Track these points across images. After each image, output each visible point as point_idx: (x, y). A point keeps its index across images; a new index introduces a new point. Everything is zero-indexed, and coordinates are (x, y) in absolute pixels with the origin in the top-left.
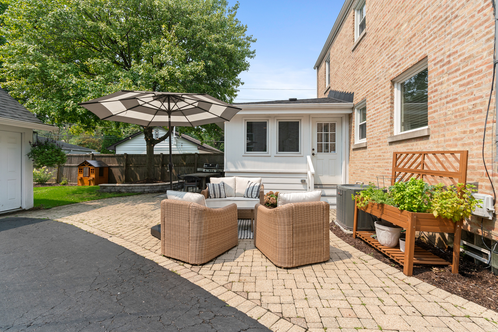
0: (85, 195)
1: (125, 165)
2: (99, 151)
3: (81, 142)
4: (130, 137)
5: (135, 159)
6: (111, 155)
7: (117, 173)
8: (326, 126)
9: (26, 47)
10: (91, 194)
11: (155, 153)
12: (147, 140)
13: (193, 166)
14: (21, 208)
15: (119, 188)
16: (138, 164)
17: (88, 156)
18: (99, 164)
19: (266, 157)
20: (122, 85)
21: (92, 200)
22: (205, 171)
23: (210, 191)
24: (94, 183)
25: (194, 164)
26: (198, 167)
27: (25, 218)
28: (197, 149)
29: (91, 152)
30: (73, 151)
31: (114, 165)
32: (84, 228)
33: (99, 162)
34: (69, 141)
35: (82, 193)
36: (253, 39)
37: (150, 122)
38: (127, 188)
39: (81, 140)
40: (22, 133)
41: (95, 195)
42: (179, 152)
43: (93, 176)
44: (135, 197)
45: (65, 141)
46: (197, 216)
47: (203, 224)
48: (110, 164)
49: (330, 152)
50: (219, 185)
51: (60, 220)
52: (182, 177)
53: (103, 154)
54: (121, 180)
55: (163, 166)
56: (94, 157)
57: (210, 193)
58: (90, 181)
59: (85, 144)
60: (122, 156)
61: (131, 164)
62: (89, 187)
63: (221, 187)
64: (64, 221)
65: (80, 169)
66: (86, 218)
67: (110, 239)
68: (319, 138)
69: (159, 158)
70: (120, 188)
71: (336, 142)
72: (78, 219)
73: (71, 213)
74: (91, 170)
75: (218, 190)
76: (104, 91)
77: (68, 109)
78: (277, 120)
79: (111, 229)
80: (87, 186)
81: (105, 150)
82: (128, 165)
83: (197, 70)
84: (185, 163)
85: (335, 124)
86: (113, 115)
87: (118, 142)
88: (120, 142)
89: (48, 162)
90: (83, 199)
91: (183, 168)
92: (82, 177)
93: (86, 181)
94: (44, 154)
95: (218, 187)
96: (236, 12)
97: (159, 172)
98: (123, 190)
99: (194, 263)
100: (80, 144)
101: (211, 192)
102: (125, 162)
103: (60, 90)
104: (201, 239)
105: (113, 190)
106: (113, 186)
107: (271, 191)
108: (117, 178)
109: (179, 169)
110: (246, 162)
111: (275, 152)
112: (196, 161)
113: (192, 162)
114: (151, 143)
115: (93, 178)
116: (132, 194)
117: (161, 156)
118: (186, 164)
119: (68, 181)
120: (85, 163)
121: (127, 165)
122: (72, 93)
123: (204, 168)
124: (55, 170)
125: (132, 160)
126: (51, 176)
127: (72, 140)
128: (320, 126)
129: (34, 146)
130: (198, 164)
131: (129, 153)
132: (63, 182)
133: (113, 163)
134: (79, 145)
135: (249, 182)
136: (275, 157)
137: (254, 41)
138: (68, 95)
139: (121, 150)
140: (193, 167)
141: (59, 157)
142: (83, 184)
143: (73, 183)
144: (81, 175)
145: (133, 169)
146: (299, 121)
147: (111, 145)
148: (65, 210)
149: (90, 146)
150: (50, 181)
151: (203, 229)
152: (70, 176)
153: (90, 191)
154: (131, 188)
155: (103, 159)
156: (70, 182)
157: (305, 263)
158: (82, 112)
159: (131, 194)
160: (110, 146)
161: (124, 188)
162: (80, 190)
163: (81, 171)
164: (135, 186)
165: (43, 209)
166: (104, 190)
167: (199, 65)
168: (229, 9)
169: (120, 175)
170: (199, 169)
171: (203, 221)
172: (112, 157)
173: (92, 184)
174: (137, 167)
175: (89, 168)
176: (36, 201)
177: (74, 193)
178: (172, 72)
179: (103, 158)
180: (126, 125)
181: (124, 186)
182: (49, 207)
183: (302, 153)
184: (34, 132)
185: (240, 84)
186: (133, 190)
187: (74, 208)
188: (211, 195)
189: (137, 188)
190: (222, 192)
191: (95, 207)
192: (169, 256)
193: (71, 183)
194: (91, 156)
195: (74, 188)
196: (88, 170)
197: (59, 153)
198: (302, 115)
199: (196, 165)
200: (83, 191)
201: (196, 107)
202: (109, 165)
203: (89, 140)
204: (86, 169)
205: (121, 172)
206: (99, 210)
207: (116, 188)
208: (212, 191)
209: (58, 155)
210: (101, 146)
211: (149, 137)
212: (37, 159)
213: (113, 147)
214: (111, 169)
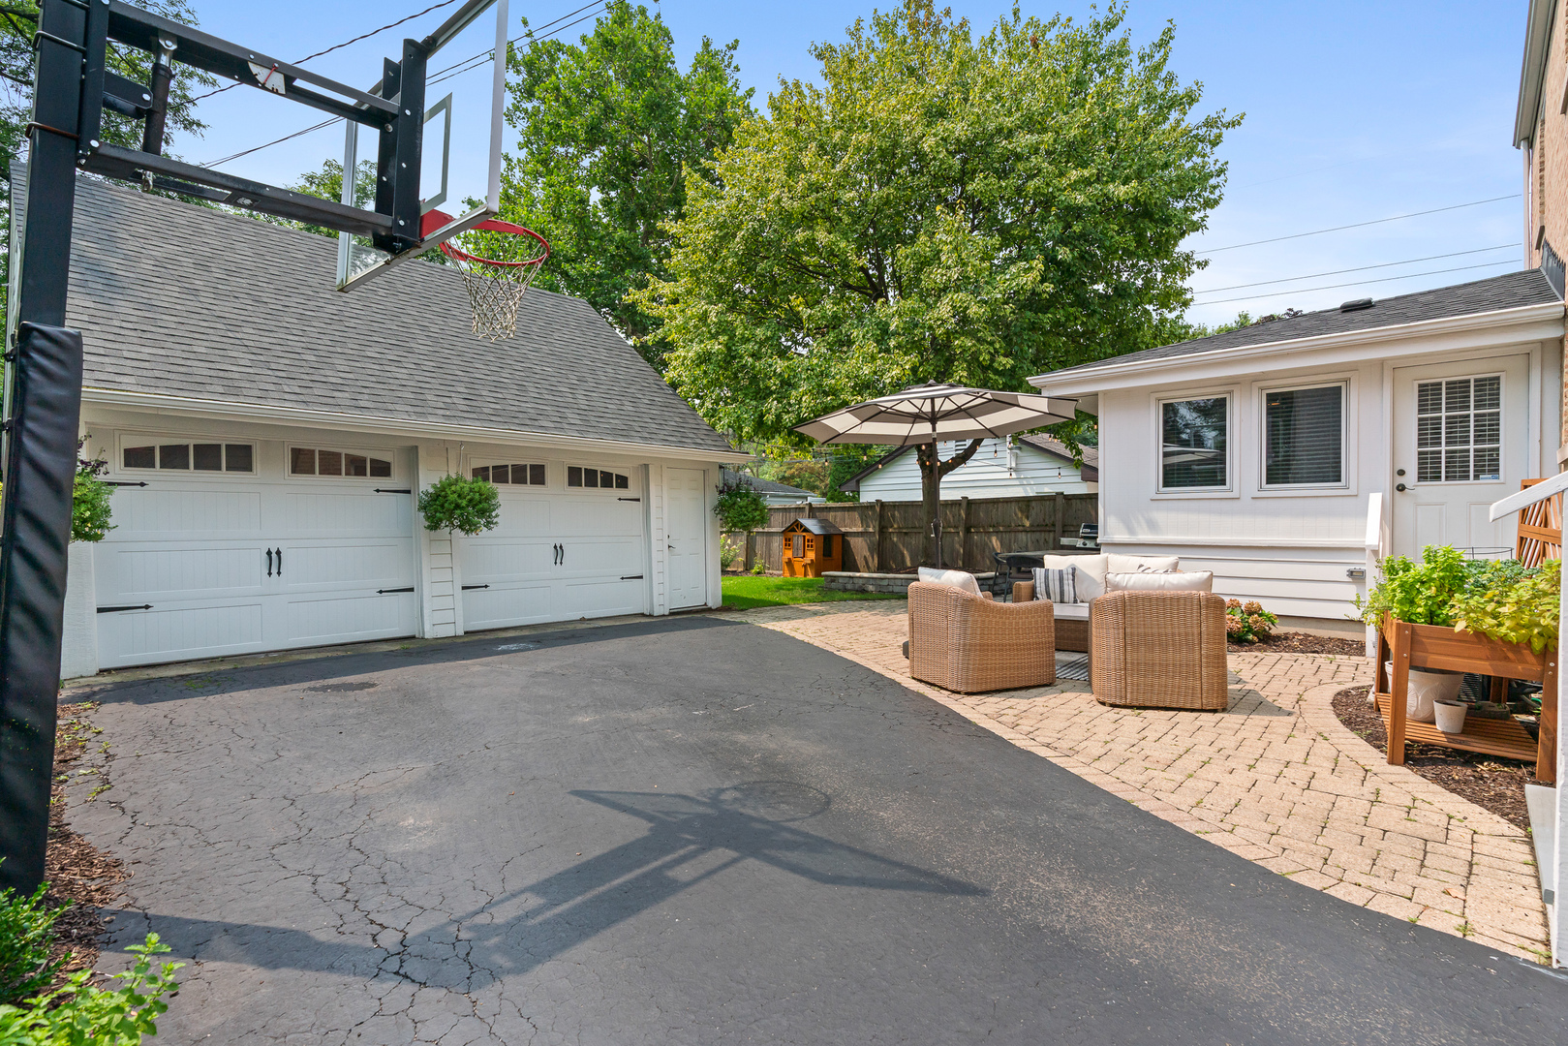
0: (798, 592)
1: (877, 528)
2: (824, 495)
3: (785, 472)
4: (880, 462)
5: (900, 513)
6: (847, 505)
7: (860, 547)
8: (1458, 389)
9: (706, 311)
10: (808, 591)
11: (945, 495)
12: (923, 465)
13: (1050, 531)
14: (705, 605)
15: (861, 581)
16: (907, 528)
17: (800, 509)
18: (822, 527)
19: (1224, 502)
20: (859, 357)
21: (810, 601)
22: (1085, 544)
23: (1038, 585)
24: (813, 571)
25: (1054, 525)
26: (1064, 534)
27: (717, 619)
28: (1079, 479)
29: (806, 498)
30: (772, 496)
31: (854, 530)
32: (799, 637)
33: (824, 523)
34: (760, 469)
35: (792, 589)
36: (1227, 119)
37: (907, 437)
38: (878, 582)
39: (784, 468)
40: (705, 469)
41: (815, 594)
42: (1026, 491)
43: (811, 555)
44: (894, 602)
45: (752, 471)
46: (959, 609)
47: (970, 624)
48: (845, 526)
49: (1476, 477)
50: (1061, 572)
51: (763, 625)
52: (1004, 559)
53: (831, 504)
54: (868, 567)
55: (968, 531)
56: (813, 511)
57: (1038, 589)
58: (805, 566)
59: (793, 477)
60: (870, 506)
61: (892, 526)
62: (803, 579)
63: (1065, 576)
64: (770, 628)
65: (786, 540)
66: (801, 626)
67: (838, 653)
68: (1428, 432)
69: (959, 510)
70: (864, 581)
71: (1502, 445)
72: (790, 627)
73: (778, 619)
74: (808, 541)
75: (1057, 583)
76: (827, 376)
77: (769, 418)
78: (1262, 389)
79: (840, 643)
80: (800, 578)
81: (836, 490)
82: (884, 530)
83: (1025, 284)
84: (1027, 524)
85: (1498, 378)
86: (840, 434)
87: (868, 469)
88: (869, 469)
89: (742, 521)
90: (794, 599)
91: (1023, 537)
92: (791, 557)
93: (798, 567)
94: (736, 507)
95: (1057, 577)
96: (1166, 54)
97: (957, 546)
98: (871, 588)
99: (954, 688)
100: (783, 479)
101: (1040, 588)
102: (877, 523)
103: (754, 379)
104: (966, 649)
105: (849, 586)
106: (850, 577)
107: (1252, 600)
108: (860, 562)
109: (1010, 540)
110: (1161, 516)
111: (1256, 486)
112: (1059, 515)
113: (1047, 521)
114: (933, 472)
115: (812, 560)
116: (889, 596)
117: (964, 505)
118: (1032, 525)
119: (764, 567)
120: (796, 527)
121: (882, 530)
122: (775, 384)
123: (1082, 537)
124: (742, 542)
125: (893, 516)
126: (736, 555)
127: (765, 468)
128: (1428, 395)
129: (721, 492)
130: (1064, 526)
131: (886, 498)
132: (756, 569)
133: (852, 525)
134: (780, 479)
135: (1141, 566)
136: (1254, 501)
137: (1233, 124)
138: (768, 388)
139: (874, 491)
140: (1052, 534)
141: (758, 513)
142: (793, 573)
143: (775, 572)
144: (789, 554)
145: (895, 539)
146: (1343, 385)
147: (849, 477)
148: (769, 614)
149: (804, 482)
150: (734, 567)
151: (969, 631)
152: (769, 556)
153: (806, 587)
154: (885, 583)
155: (831, 516)
156: (769, 569)
157: (1154, 704)
158: (791, 421)
159: (886, 597)
160: (848, 481)
161: (871, 581)
162: (787, 583)
163: (788, 543)
164: (895, 579)
165: (736, 610)
166: (833, 585)
167: (1031, 268)
168: (1142, 52)
169: (868, 554)
170: (1065, 541)
171: (970, 619)
172: (849, 509)
173: (810, 574)
174: (906, 533)
175: (804, 537)
176: (724, 597)
177: (779, 588)
178: (960, 307)
179: (832, 514)
180: (866, 448)
181: (873, 578)
182: (744, 607)
183: (1353, 484)
184: (721, 467)
185: (1194, 268)
186: (891, 589)
187: (782, 613)
188: (1039, 596)
189: (899, 582)
190: (1066, 588)
191: (815, 614)
192: (919, 677)
193: (770, 571)
194: (807, 508)
195: (777, 581)
196: (801, 540)
197: (757, 505)
198: (1354, 367)
199: (1059, 528)
200: (794, 585)
201: (990, 400)
202: (843, 530)
203: (800, 465)
204: (798, 539)
205: (869, 548)
206: (822, 618)
207: (856, 581)
208: (1043, 585)
209: (756, 510)
210: (828, 481)
211: (928, 457)
212: (727, 518)
213: (853, 483)
214: (848, 538)
